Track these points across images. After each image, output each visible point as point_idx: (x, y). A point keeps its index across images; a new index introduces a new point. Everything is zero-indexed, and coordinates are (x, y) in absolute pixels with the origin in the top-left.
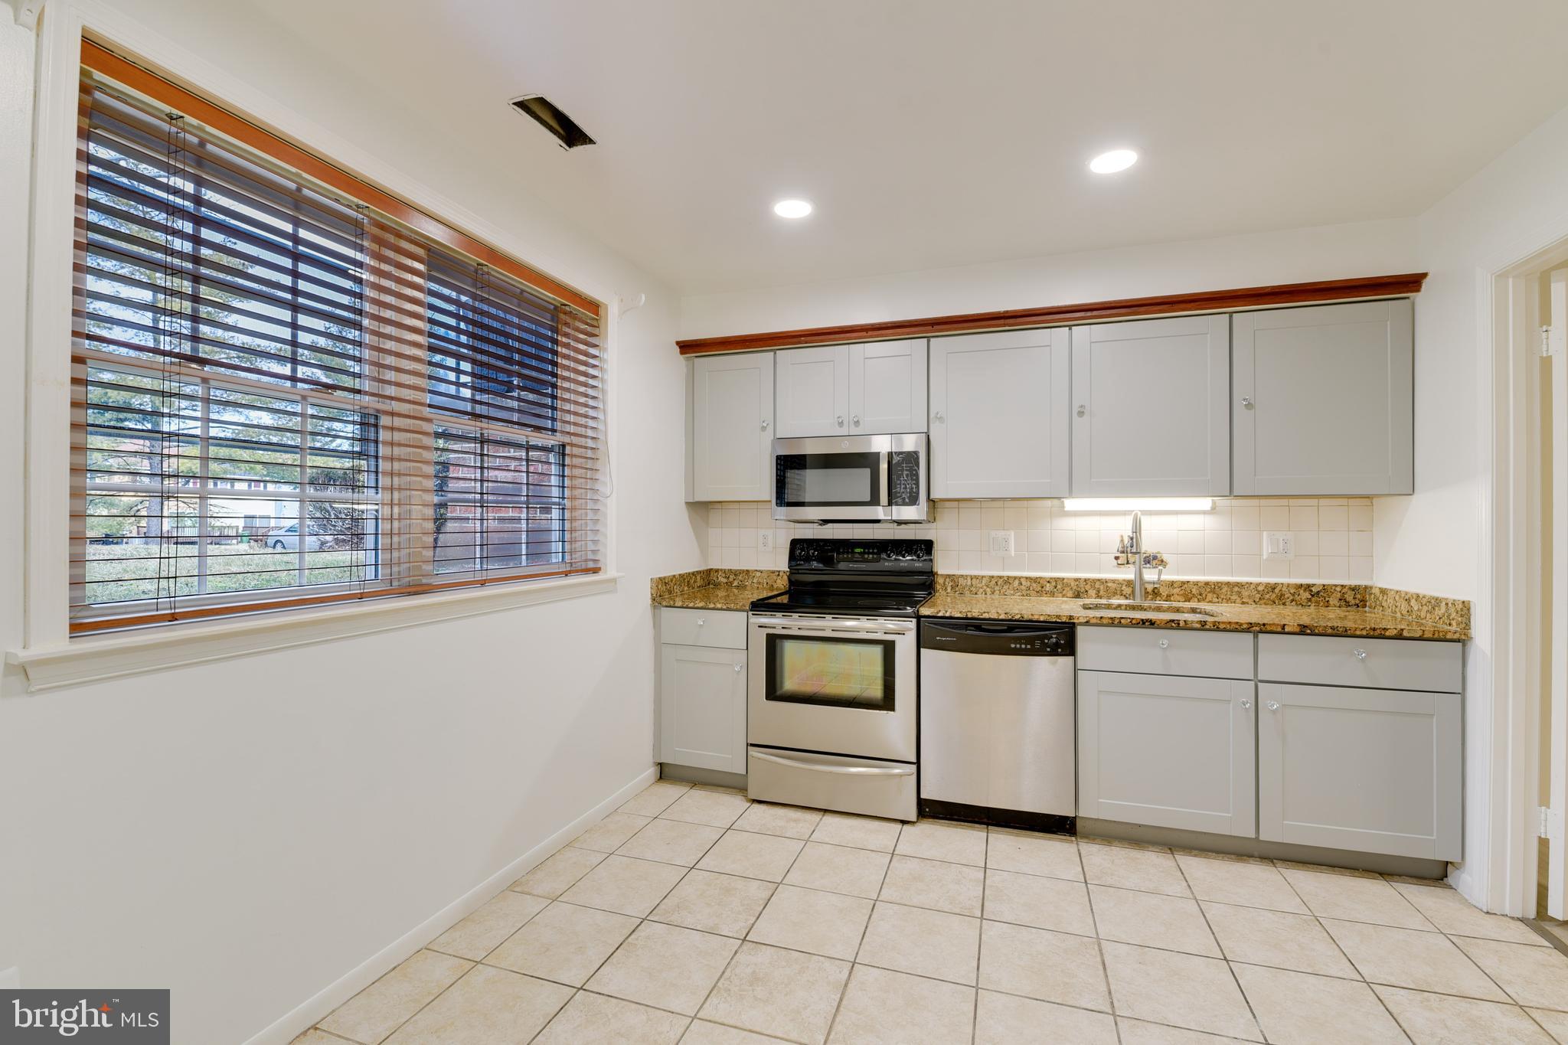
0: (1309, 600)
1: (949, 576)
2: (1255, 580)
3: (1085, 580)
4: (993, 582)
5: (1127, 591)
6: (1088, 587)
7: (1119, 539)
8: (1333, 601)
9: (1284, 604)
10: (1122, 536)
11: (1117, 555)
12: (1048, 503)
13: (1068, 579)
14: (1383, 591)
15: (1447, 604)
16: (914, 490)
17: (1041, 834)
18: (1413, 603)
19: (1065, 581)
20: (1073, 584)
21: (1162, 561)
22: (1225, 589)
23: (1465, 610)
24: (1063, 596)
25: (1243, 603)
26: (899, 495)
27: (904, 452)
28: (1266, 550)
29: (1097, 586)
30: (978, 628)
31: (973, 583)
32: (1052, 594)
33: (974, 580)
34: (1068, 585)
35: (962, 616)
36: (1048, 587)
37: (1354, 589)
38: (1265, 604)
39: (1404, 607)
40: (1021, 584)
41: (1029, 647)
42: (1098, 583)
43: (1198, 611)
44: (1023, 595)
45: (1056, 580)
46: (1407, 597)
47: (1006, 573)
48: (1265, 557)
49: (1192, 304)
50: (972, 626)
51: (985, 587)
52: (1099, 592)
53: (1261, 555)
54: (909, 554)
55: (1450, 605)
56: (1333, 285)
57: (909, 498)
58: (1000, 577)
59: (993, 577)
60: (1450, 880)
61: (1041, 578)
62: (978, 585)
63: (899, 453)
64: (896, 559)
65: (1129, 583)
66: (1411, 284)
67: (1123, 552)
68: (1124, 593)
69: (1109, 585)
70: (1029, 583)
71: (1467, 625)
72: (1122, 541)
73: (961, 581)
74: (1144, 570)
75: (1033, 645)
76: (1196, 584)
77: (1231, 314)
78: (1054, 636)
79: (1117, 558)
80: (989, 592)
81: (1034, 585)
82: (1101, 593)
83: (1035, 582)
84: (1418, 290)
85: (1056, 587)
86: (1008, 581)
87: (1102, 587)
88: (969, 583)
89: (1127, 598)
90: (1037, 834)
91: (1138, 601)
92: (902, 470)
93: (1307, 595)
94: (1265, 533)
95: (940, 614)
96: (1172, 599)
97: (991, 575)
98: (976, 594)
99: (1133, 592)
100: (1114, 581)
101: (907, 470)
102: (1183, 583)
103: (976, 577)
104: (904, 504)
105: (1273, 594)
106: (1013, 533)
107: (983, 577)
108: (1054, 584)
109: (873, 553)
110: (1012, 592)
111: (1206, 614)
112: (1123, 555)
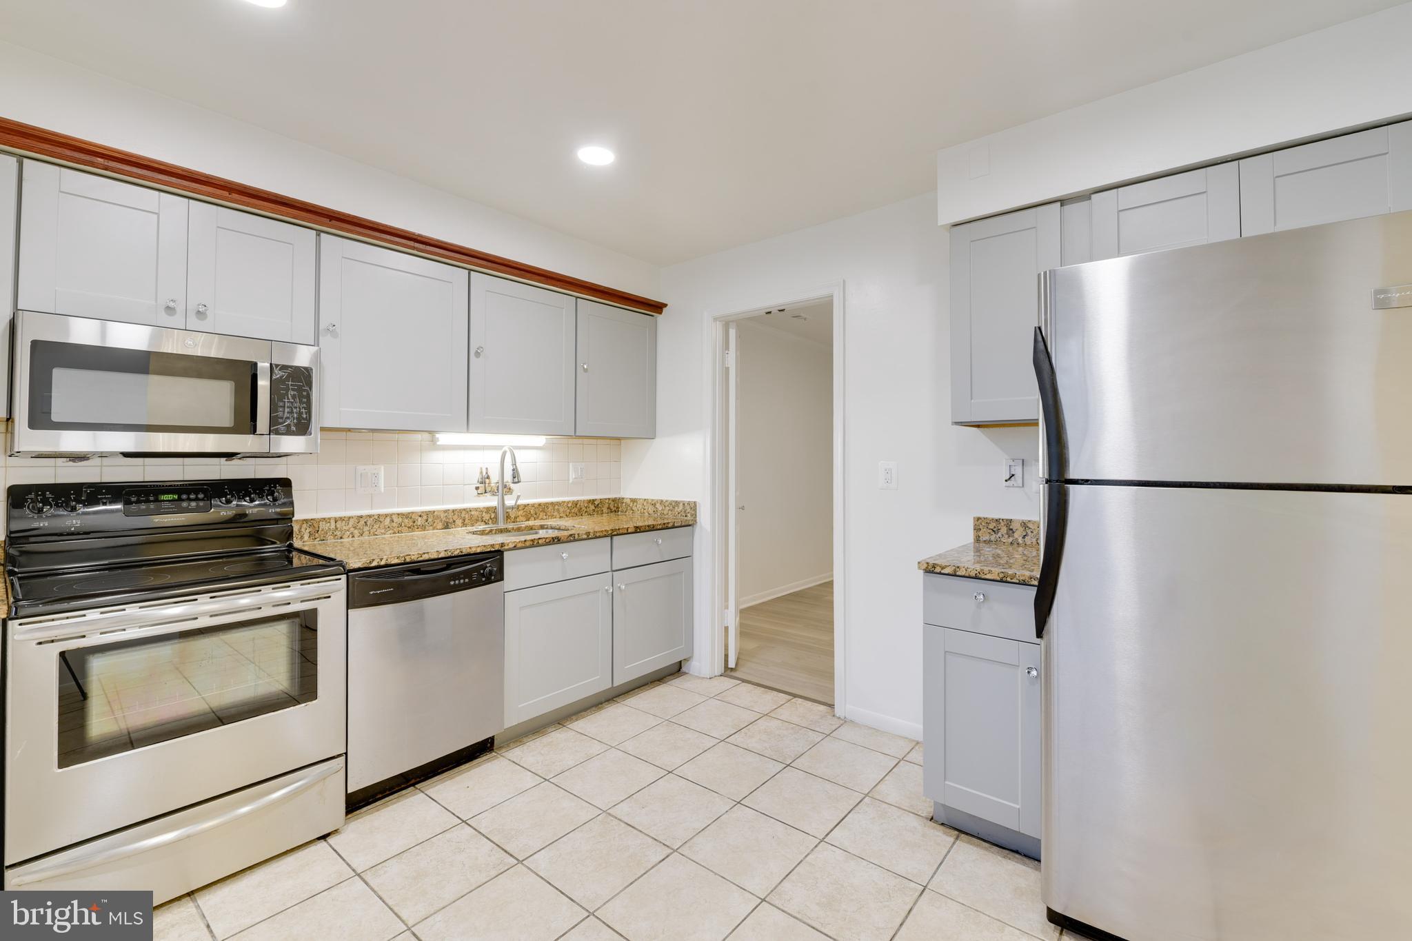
0: (594, 510)
1: (306, 521)
2: (566, 499)
3: (453, 511)
4: (362, 522)
5: (486, 517)
6: (455, 517)
7: (479, 471)
8: (605, 510)
9: (582, 515)
10: (481, 468)
11: (477, 485)
12: (419, 436)
13: (438, 511)
14: (633, 501)
15: (684, 504)
16: (304, 416)
17: (467, 765)
18: (658, 505)
19: (436, 513)
20: (442, 515)
21: (510, 489)
22: (550, 508)
23: (693, 506)
24: (434, 529)
25: (561, 517)
26: (280, 421)
27: (291, 367)
28: (572, 476)
29: (463, 515)
30: (417, 571)
31: (338, 526)
32: (423, 528)
33: (339, 523)
34: (438, 517)
35: (399, 562)
36: (420, 521)
37: (614, 500)
38: (572, 516)
39: (651, 509)
40: (393, 522)
41: (467, 580)
42: (464, 512)
43: (546, 527)
44: (394, 533)
45: (428, 513)
46: (653, 503)
47: (375, 512)
48: (571, 481)
49: (559, 283)
50: (409, 571)
51: (352, 529)
52: (464, 521)
53: (568, 480)
54: (261, 497)
55: (686, 504)
56: (632, 297)
57: (296, 425)
58: (370, 516)
59: (361, 517)
60: (684, 669)
61: (413, 513)
62: (344, 528)
63: (284, 367)
64: (237, 505)
65: (494, 510)
66: (657, 307)
67: (482, 483)
68: (484, 519)
69: (473, 513)
70: (401, 519)
71: (694, 516)
72: (481, 473)
73: (323, 525)
74: (505, 497)
75: (470, 578)
76: (533, 505)
77: (577, 297)
78: (488, 565)
79: (477, 488)
80: (356, 532)
81: (406, 521)
82: (467, 521)
83: (407, 518)
84: (661, 313)
85: (427, 521)
86: (378, 519)
87: (467, 516)
88: (333, 526)
89: (486, 523)
90: (463, 767)
91: (501, 525)
92: (287, 390)
93: (592, 507)
94: (571, 465)
95: (374, 564)
96: (518, 520)
97: (359, 515)
98: (341, 538)
99: (496, 518)
100: (476, 509)
101: (293, 390)
102: (525, 506)
103: (342, 519)
104: (289, 432)
105: (577, 509)
106: (383, 467)
107: (350, 518)
108: (425, 517)
109: (197, 499)
110: (383, 531)
111: (559, 529)
112: (482, 485)
